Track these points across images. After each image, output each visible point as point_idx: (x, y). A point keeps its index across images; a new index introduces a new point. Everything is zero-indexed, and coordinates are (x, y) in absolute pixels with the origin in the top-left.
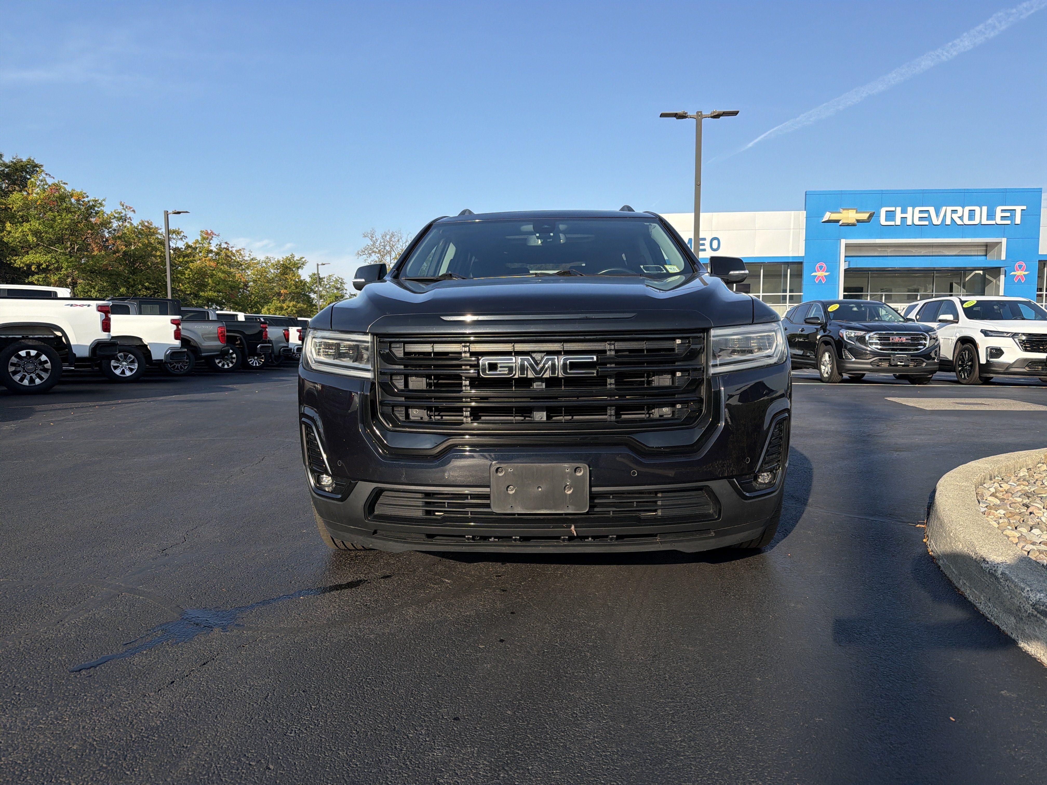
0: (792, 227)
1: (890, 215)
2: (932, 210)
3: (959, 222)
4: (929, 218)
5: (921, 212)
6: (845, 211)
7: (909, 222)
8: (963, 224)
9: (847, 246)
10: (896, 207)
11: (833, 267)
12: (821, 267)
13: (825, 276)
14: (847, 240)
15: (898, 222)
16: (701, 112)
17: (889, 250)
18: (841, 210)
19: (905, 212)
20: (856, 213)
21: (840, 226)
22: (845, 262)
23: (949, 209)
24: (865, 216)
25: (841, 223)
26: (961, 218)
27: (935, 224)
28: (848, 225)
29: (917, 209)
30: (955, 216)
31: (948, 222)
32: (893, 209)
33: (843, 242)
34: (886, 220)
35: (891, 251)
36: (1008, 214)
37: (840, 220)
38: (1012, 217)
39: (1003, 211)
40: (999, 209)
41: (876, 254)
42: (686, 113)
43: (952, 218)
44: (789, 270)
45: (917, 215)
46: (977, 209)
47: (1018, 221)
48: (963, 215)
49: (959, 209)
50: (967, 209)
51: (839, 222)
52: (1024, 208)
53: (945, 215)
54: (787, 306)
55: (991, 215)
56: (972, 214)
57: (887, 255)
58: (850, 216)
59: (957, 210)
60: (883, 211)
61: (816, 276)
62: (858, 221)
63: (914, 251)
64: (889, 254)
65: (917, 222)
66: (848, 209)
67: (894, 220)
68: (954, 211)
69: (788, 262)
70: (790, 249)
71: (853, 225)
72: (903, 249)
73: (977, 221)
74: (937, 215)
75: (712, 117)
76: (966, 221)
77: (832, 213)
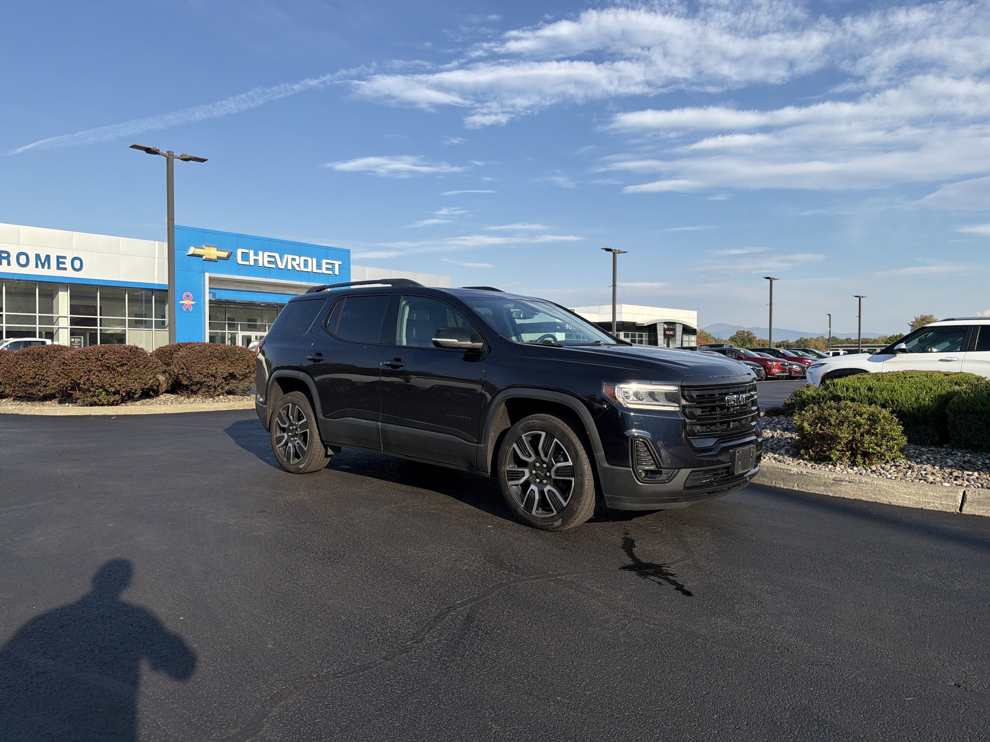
0: (157, 256)
1: (245, 256)
2: (277, 256)
3: (297, 268)
4: (275, 263)
5: (269, 256)
6: (207, 248)
7: (261, 264)
8: (300, 270)
9: (211, 279)
10: (249, 249)
11: (198, 296)
12: (188, 297)
13: (192, 304)
14: (210, 274)
15: (252, 263)
16: (173, 153)
17: (243, 286)
18: (204, 247)
19: (257, 255)
20: (217, 250)
21: (203, 260)
22: (209, 293)
23: (290, 257)
24: (224, 254)
25: (204, 258)
26: (299, 265)
27: (280, 267)
28: (210, 260)
29: (266, 254)
30: (294, 263)
31: (290, 267)
32: (247, 251)
33: (207, 275)
34: (242, 260)
35: (245, 287)
36: (330, 266)
37: (204, 255)
38: (333, 269)
39: (327, 263)
40: (324, 261)
41: (232, 288)
42: (159, 150)
43: (292, 264)
44: (153, 297)
45: (266, 259)
46: (309, 259)
47: (337, 272)
48: (300, 263)
49: (297, 258)
50: (303, 258)
51: (202, 257)
52: (340, 263)
53: (287, 262)
54: (154, 331)
55: (319, 266)
56: (306, 263)
57: (241, 289)
58: (212, 253)
59: (295, 259)
60: (240, 251)
61: (184, 304)
62: (219, 258)
63: (264, 289)
64: (243, 289)
65: (266, 265)
66: (210, 247)
67: (248, 260)
68: (293, 259)
69: (152, 289)
70: (156, 277)
71: (215, 261)
72: (255, 286)
73: (309, 270)
74: (282, 262)
75: (182, 159)
76: (302, 268)
77: (196, 248)
